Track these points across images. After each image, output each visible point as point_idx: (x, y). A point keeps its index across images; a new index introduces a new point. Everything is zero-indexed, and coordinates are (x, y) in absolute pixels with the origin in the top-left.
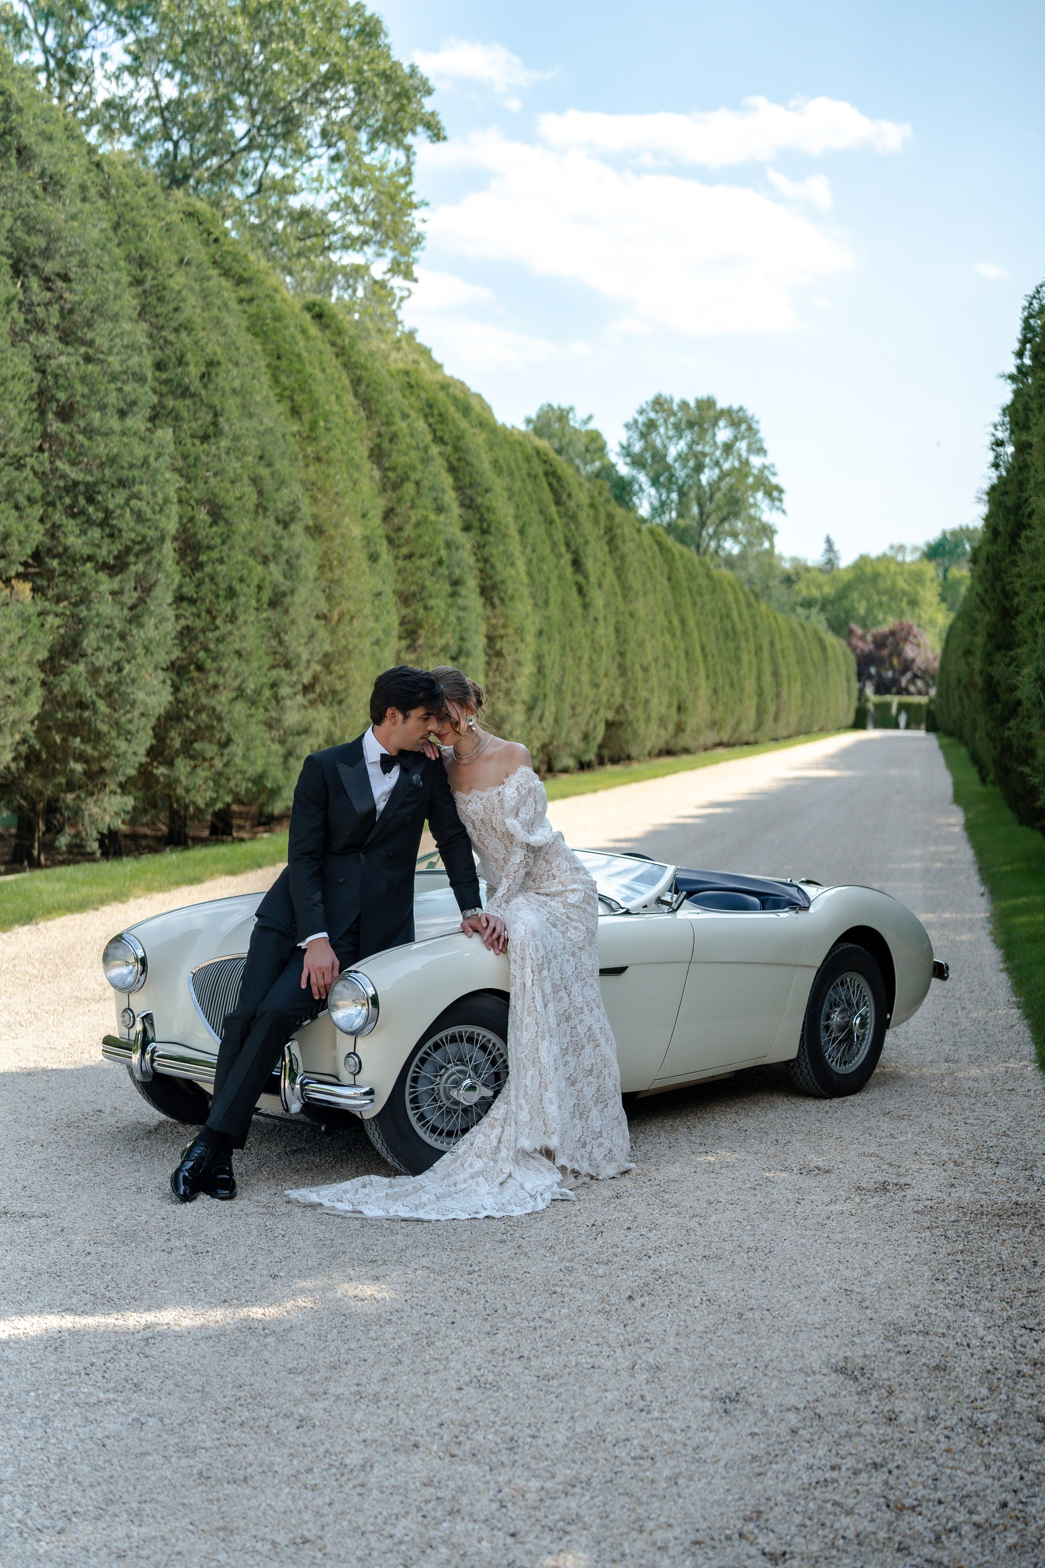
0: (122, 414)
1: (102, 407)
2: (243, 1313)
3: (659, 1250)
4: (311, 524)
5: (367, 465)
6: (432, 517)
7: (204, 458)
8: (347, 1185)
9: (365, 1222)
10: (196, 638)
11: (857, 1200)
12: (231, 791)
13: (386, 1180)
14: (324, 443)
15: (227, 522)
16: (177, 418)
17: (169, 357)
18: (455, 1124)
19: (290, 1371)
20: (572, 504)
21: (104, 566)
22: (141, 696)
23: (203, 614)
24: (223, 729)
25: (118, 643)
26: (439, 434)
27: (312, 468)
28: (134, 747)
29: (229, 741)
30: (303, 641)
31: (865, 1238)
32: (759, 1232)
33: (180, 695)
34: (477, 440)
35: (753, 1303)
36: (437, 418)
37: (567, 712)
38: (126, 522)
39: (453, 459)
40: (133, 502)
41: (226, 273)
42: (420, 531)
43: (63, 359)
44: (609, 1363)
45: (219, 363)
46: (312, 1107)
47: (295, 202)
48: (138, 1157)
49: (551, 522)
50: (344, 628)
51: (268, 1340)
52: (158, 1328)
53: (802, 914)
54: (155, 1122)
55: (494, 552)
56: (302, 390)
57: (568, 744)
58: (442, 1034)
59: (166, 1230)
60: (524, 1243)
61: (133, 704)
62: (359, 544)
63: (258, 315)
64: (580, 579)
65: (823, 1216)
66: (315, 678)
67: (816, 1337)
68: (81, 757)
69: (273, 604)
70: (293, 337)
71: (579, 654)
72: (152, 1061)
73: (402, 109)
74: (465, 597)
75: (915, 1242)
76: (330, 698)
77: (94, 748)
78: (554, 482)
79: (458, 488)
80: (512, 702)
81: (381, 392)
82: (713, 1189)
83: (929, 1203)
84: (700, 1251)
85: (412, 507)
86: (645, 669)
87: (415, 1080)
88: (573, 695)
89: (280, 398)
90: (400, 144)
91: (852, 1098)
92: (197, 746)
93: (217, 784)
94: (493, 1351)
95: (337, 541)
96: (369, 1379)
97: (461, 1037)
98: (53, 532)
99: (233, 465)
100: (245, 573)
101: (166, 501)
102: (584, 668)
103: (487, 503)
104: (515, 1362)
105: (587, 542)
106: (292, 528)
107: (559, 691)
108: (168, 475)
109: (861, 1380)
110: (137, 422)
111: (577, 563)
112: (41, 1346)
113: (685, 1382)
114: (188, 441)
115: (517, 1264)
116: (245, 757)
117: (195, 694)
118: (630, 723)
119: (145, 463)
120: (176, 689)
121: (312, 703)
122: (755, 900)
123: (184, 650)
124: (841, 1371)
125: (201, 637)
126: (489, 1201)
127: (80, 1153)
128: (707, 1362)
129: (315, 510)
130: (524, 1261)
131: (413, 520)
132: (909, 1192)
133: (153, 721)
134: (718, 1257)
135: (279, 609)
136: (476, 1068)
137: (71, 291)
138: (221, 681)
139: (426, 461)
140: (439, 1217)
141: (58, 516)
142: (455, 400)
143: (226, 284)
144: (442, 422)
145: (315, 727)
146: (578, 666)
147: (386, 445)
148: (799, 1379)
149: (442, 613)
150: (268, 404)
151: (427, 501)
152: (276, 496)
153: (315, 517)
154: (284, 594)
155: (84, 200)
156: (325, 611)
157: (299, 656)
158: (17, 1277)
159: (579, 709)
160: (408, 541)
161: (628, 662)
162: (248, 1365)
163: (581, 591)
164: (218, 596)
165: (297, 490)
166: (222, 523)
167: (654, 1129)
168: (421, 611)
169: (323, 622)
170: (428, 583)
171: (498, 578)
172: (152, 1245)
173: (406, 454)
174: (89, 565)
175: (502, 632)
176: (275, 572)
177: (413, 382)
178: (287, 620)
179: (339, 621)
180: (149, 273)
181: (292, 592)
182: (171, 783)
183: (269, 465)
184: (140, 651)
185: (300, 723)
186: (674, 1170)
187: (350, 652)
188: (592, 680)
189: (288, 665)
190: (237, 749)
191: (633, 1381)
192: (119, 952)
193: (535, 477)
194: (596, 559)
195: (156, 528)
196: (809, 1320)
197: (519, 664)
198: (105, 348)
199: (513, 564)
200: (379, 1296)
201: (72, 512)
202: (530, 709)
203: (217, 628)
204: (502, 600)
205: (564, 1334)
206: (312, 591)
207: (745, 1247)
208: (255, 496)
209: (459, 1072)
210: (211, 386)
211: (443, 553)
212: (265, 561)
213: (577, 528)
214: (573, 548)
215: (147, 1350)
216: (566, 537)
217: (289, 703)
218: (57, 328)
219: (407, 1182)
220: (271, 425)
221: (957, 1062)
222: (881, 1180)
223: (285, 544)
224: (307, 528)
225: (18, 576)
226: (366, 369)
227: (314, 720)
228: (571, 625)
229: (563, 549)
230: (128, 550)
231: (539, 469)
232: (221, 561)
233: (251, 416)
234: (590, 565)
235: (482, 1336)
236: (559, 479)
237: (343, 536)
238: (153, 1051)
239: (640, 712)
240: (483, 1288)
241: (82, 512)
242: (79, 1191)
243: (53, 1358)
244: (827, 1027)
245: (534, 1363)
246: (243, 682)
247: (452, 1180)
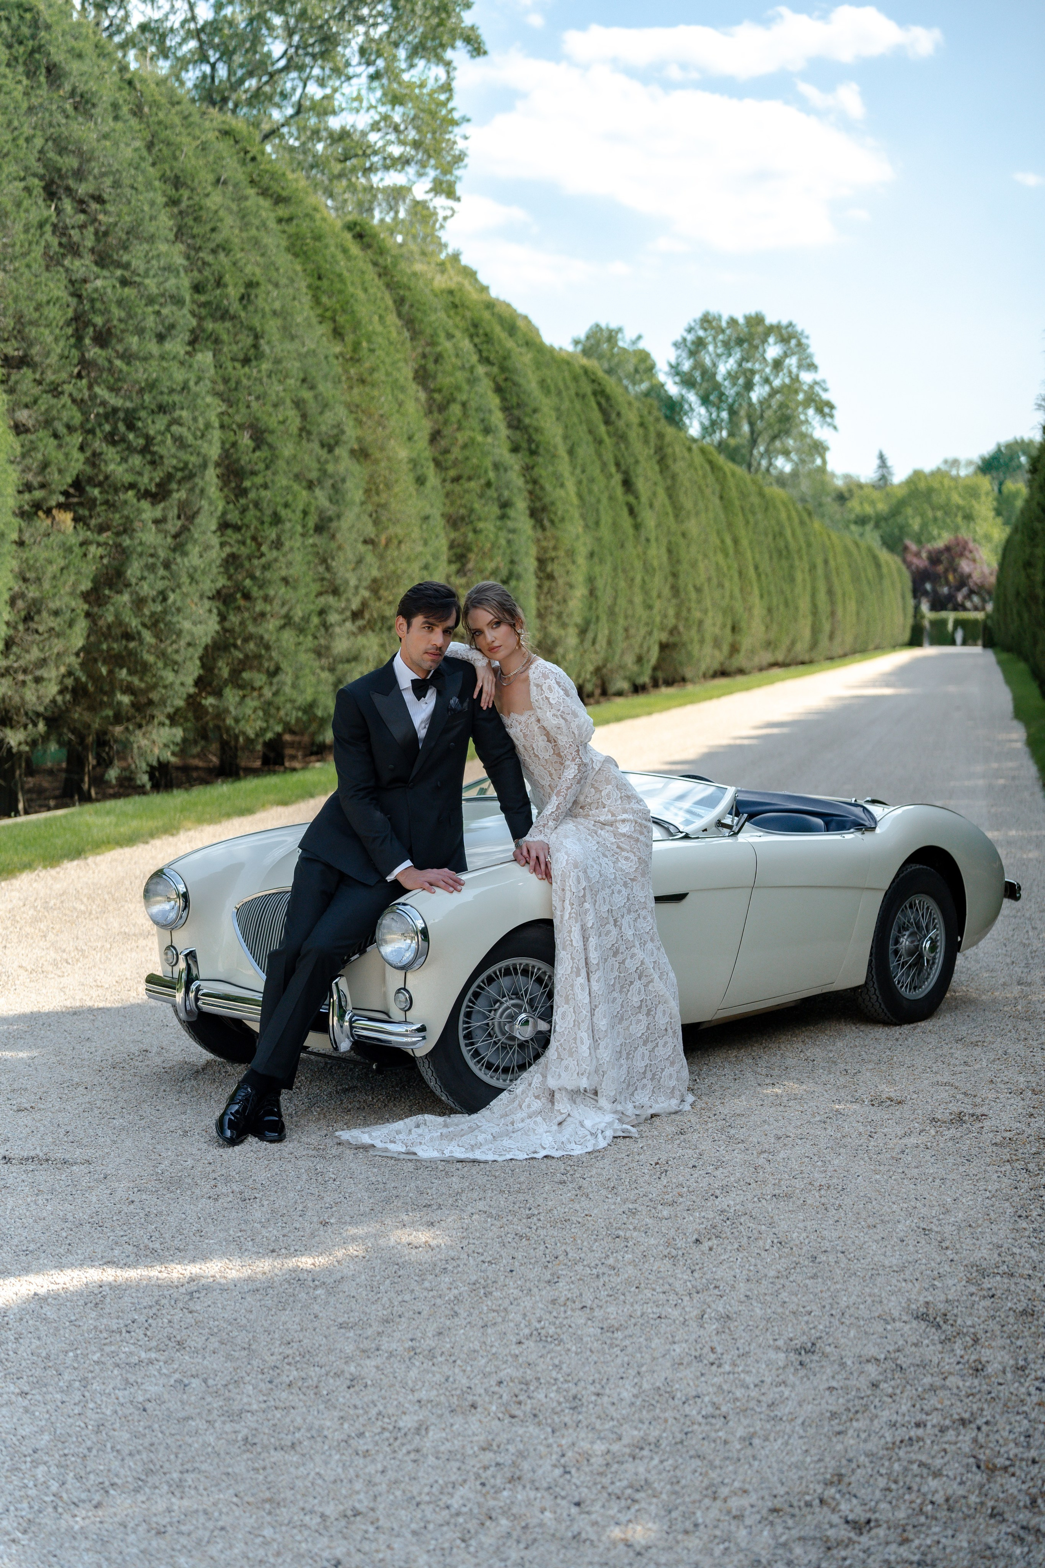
0: (161, 338)
1: (140, 331)
2: (292, 1263)
3: (726, 1189)
4: (356, 447)
5: (413, 388)
6: (480, 438)
7: (245, 381)
8: (400, 1125)
9: (420, 1164)
10: (242, 566)
11: (933, 1132)
12: (281, 721)
13: (440, 1119)
14: (367, 365)
15: (271, 447)
16: (217, 341)
17: (207, 279)
18: (511, 1060)
19: (341, 1326)
20: (621, 424)
21: (146, 494)
22: (187, 625)
23: (248, 541)
24: (271, 658)
25: (161, 572)
26: (485, 354)
27: (356, 391)
28: (181, 678)
29: (277, 670)
30: (350, 567)
31: (942, 1173)
32: (830, 1168)
33: (227, 625)
34: (523, 359)
35: (826, 1245)
36: (483, 338)
37: (620, 635)
38: (166, 449)
39: (500, 379)
40: (175, 428)
41: (264, 192)
42: (467, 453)
43: (99, 283)
44: (675, 1313)
45: (258, 284)
46: (361, 1045)
47: (335, 123)
48: (184, 1098)
49: (600, 442)
50: (393, 553)
51: (318, 1292)
52: (203, 1281)
53: (868, 835)
54: (202, 1061)
55: (544, 473)
56: (344, 311)
57: (622, 667)
58: (495, 967)
59: (212, 1176)
60: (585, 1184)
61: (179, 634)
62: (405, 467)
63: (297, 234)
64: (631, 499)
65: (897, 1150)
66: (364, 604)
67: (894, 1281)
68: (129, 689)
69: (319, 529)
70: (333, 256)
71: (631, 574)
72: (197, 999)
73: (441, 23)
74: (515, 519)
75: (995, 1177)
76: (379, 625)
77: (141, 680)
78: (603, 401)
79: (505, 409)
80: (564, 626)
81: (424, 312)
82: (781, 1124)
83: (1008, 1134)
84: (769, 1190)
85: (459, 429)
86: (698, 590)
87: (468, 1015)
88: (626, 617)
89: (322, 319)
90: (440, 60)
91: (922, 1024)
92: (246, 675)
93: (266, 713)
94: (554, 1302)
95: (383, 464)
96: (424, 1333)
97: (515, 969)
98: (94, 460)
99: (275, 389)
100: (290, 498)
101: (208, 426)
102: (637, 590)
103: (535, 423)
104: (578, 1313)
105: (637, 462)
106: (337, 451)
107: (612, 613)
108: (209, 399)
109: (944, 1327)
110: (176, 346)
111: (627, 484)
112: (81, 1302)
113: (757, 1332)
114: (229, 364)
115: (577, 1207)
116: (294, 686)
117: (242, 623)
118: (684, 645)
119: (185, 387)
120: (223, 618)
121: (362, 629)
122: (819, 821)
123: (230, 578)
124: (922, 1317)
125: (247, 564)
126: (548, 1140)
127: (125, 1096)
128: (780, 1310)
129: (359, 432)
130: (585, 1203)
131: (460, 442)
132: (987, 1124)
133: (200, 651)
134: (788, 1196)
135: (325, 535)
136: (531, 1002)
137: (105, 213)
138: (268, 608)
139: (472, 381)
140: (496, 1157)
141: (98, 444)
142: (501, 320)
143: (265, 203)
144: (487, 342)
145: (365, 653)
146: (630, 587)
147: (431, 366)
148: (878, 1327)
149: (491, 536)
150: (310, 325)
151: (474, 422)
152: (320, 419)
153: (359, 440)
154: (330, 519)
155: (116, 118)
156: (373, 536)
157: (347, 582)
158: (57, 1228)
159: (632, 631)
160: (455, 463)
161: (681, 583)
162: (297, 1319)
163: (632, 511)
164: (262, 523)
165: (341, 412)
166: (265, 448)
167: (718, 1060)
168: (471, 535)
169: (370, 547)
170: (476, 506)
171: (547, 500)
172: (197, 1192)
173: (452, 374)
174: (131, 493)
175: (553, 554)
176: (321, 497)
177: (457, 301)
178: (333, 545)
179: (387, 545)
180: (185, 193)
181: (339, 516)
182: (221, 714)
183: (312, 388)
184: (185, 579)
185: (349, 650)
186: (740, 1104)
187: (399, 577)
188: (644, 601)
189: (336, 592)
190: (286, 678)
191: (702, 1332)
192: (160, 888)
193: (584, 397)
194: (647, 479)
195: (198, 454)
196: (887, 1263)
197: (571, 586)
198: (141, 271)
199: (562, 485)
200: (433, 1243)
201: (111, 439)
202: (583, 632)
203: (262, 555)
204: (552, 522)
205: (628, 1282)
206: (358, 517)
207: (817, 1184)
208: (298, 420)
209: (514, 1005)
210: (251, 308)
211: (492, 475)
212: (310, 486)
213: (627, 448)
214: (623, 468)
215: (191, 1305)
216: (616, 457)
217: (337, 630)
218: (92, 250)
219: (462, 1120)
220: (313, 346)
221: (1029, 984)
222: (957, 1110)
223: (330, 468)
224: (352, 452)
225: (60, 506)
226: (409, 289)
227: (364, 647)
228: (622, 546)
229: (613, 469)
230: (170, 477)
231: (587, 388)
232: (265, 486)
233: (292, 338)
234: (641, 485)
235: (542, 1285)
236: (608, 398)
237: (389, 459)
238: (198, 989)
239: (693, 632)
240: (542, 1232)
241: (123, 440)
242: (124, 1135)
243: (93, 1315)
244: (896, 952)
245: (598, 1313)
246: (290, 609)
247: (509, 1119)
